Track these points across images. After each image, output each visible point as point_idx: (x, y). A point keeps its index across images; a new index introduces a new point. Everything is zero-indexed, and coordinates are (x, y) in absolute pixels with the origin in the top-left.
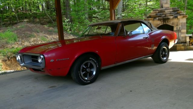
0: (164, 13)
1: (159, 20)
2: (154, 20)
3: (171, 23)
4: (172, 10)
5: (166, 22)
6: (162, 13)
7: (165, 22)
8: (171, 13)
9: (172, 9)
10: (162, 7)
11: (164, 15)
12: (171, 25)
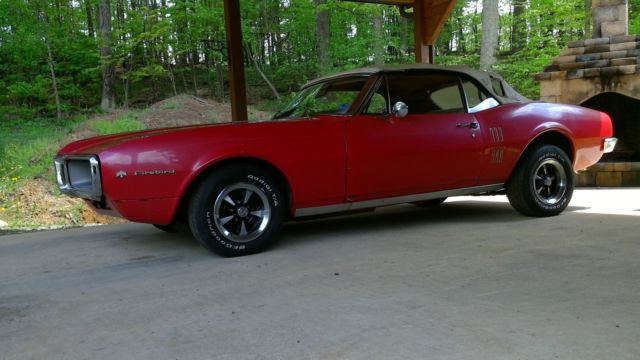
0: (604, 54)
1: (585, 77)
2: (567, 78)
3: (631, 89)
4: (634, 44)
5: (613, 84)
6: (598, 55)
7: (610, 85)
8: (632, 52)
9: (636, 40)
10: (599, 33)
11: (604, 62)
12: (629, 95)
